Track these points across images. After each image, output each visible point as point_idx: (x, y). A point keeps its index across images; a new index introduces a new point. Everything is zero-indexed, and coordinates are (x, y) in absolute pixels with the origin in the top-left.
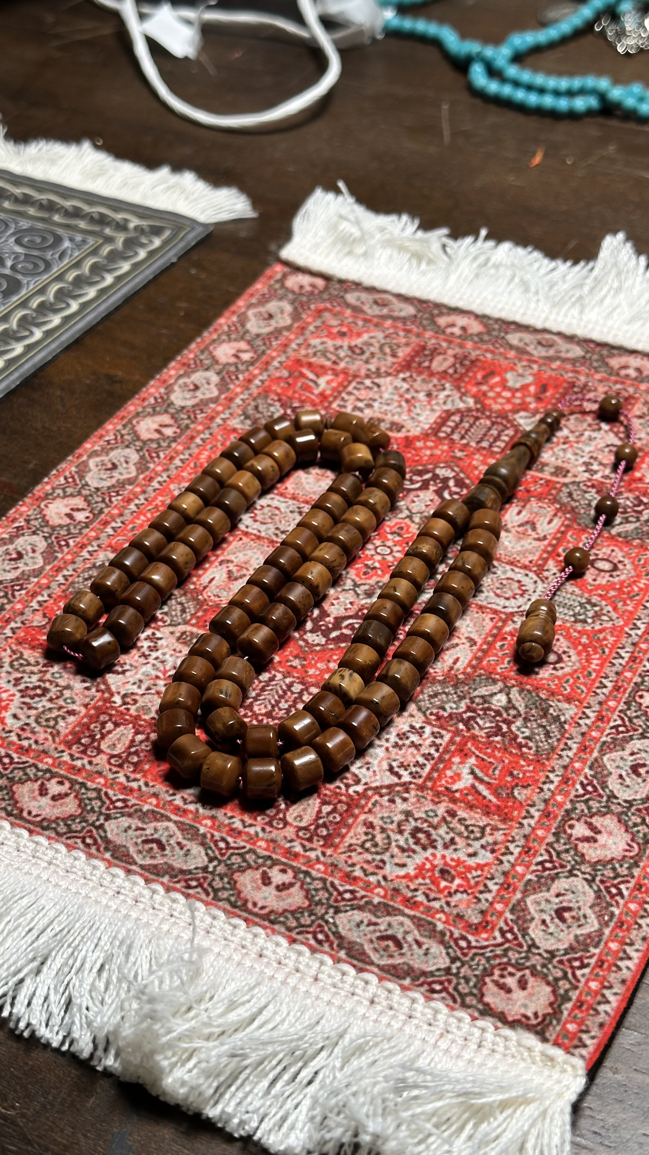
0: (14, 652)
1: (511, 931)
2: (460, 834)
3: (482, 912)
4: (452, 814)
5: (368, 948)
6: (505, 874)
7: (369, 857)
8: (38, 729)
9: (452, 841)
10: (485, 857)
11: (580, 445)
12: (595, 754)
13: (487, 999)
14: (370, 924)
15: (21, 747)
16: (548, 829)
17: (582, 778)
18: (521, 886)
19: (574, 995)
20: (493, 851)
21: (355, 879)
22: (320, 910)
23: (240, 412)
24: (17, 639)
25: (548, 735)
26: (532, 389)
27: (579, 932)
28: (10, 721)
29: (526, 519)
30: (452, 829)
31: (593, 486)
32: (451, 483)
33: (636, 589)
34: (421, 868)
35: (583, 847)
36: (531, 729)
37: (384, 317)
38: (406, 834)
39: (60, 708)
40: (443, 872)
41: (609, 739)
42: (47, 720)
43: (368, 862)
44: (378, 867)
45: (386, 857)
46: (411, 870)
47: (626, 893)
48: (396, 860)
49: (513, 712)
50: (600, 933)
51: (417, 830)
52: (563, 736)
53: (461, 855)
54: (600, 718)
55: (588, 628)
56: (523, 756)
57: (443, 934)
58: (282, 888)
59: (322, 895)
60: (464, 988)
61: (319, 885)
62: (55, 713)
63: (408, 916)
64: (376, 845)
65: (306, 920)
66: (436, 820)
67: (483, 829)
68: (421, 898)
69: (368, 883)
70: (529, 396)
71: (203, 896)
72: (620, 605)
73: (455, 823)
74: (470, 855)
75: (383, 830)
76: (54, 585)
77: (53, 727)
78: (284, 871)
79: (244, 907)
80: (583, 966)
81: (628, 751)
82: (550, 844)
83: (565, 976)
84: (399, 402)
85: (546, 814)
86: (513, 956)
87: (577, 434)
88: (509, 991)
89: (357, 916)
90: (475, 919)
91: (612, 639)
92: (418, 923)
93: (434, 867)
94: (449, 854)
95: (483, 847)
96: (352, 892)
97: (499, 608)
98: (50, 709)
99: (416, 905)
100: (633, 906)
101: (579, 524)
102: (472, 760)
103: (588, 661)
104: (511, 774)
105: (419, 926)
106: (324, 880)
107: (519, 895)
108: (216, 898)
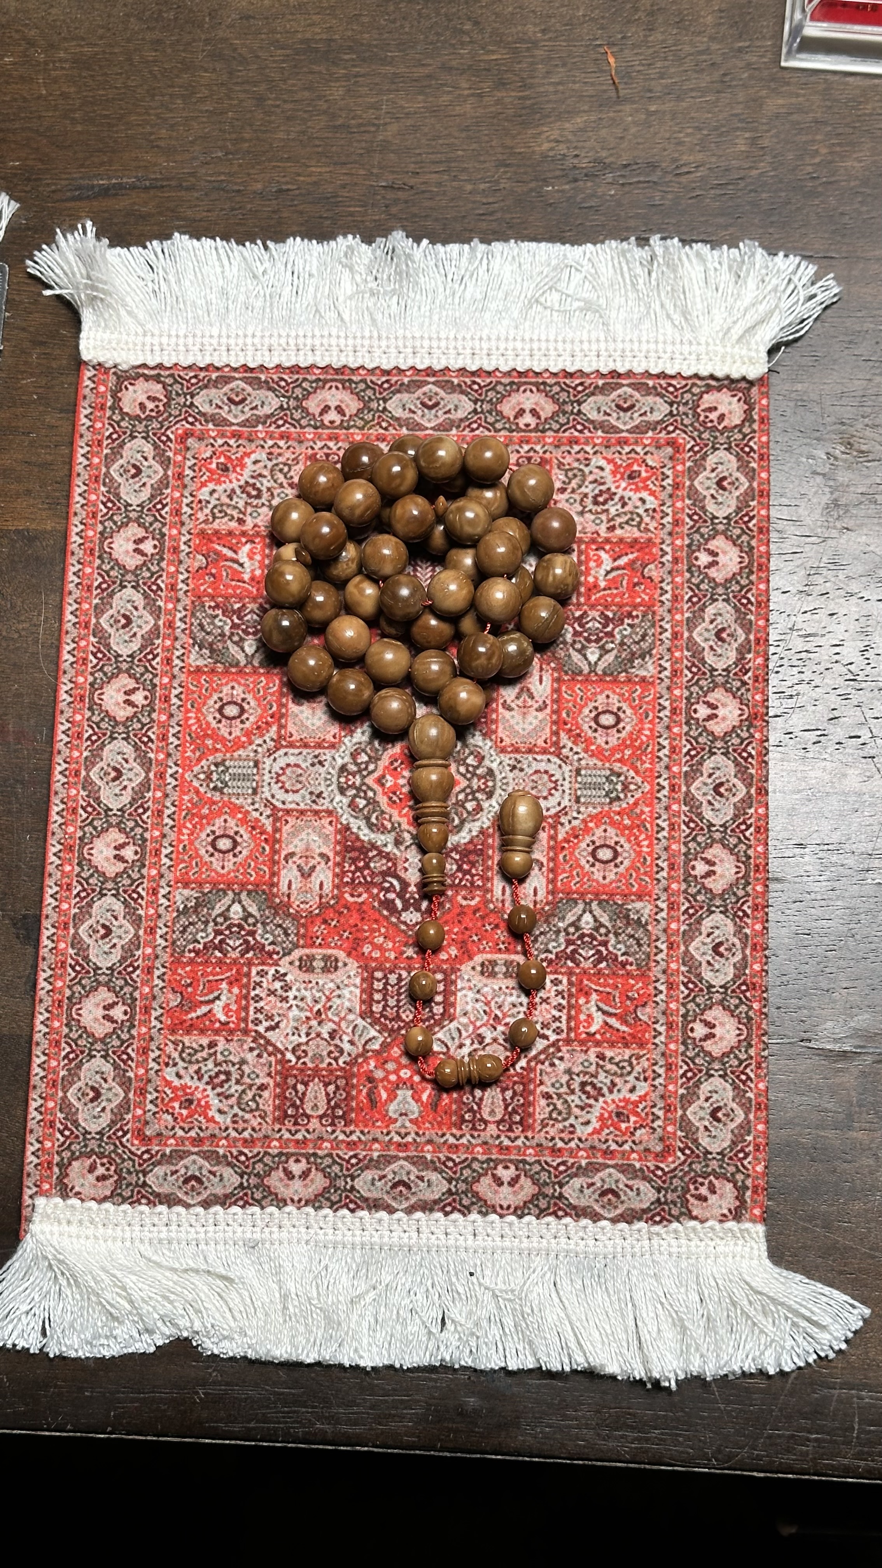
0: (647, 530)
1: (164, 443)
2: (229, 506)
3: (188, 449)
4: (241, 521)
5: (249, 389)
6: (185, 486)
7: (281, 459)
8: (576, 465)
9: (230, 497)
10: (204, 494)
11: (303, 1015)
12: (161, 623)
13: (160, 386)
14: (255, 408)
15: (576, 443)
16: (170, 536)
17: (163, 594)
18: (172, 482)
19: (108, 413)
20: (200, 502)
21: (282, 437)
22: (293, 403)
23: (649, 928)
24: (654, 544)
25: (201, 625)
26: (384, 1095)
27: (121, 462)
28: (603, 463)
29: (313, 878)
30: (235, 508)
31: (270, 954)
32: (399, 904)
33: (189, 825)
34: (243, 466)
35: (141, 533)
36: (215, 626)
37: (593, 1168)
38: (264, 489)
39: (573, 491)
40: (226, 469)
41: (157, 642)
42: (575, 476)
43: (280, 455)
44: (270, 453)
45: (270, 464)
46: (248, 461)
47: (101, 507)
48: (262, 464)
49: (236, 638)
50: (108, 468)
51: (258, 497)
52: (191, 632)
53: (220, 488)
54: (169, 661)
55: (211, 758)
56: (213, 598)
57: (207, 421)
58: (326, 409)
59: (297, 415)
60: (177, 387)
61: (304, 422)
62: (574, 484)
63: (234, 424)
64: (281, 471)
65: (298, 392)
66: (249, 510)
67: (214, 518)
68: (232, 442)
69: (271, 438)
70: (382, 1080)
71: (374, 379)
72: (196, 799)
73: (235, 513)
74: (214, 491)
75: (281, 485)
76: (668, 617)
77: (567, 471)
78: (332, 422)
79: (343, 382)
80: (109, 437)
81: (139, 636)
82: (164, 525)
83: (118, 423)
84: (505, 1015)
85: (176, 550)
86: (155, 425)
87: (313, 1035)
88: (149, 398)
89: (267, 410)
90: (190, 441)
91: (189, 754)
92: (226, 422)
93: (234, 471)
94: (228, 486)
95: (208, 502)
96: (279, 427)
97: (291, 751)
98: (580, 487)
99: (234, 435)
100: (93, 497)
101: (264, 892)
102: (246, 577)
103: (197, 718)
104: (213, 576)
105: (225, 419)
106: (302, 427)
107: (170, 473)
108: (364, 381)
